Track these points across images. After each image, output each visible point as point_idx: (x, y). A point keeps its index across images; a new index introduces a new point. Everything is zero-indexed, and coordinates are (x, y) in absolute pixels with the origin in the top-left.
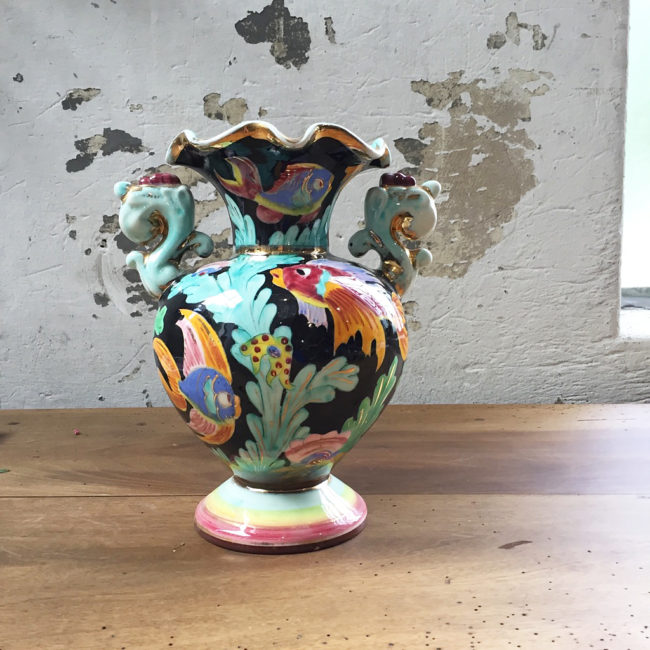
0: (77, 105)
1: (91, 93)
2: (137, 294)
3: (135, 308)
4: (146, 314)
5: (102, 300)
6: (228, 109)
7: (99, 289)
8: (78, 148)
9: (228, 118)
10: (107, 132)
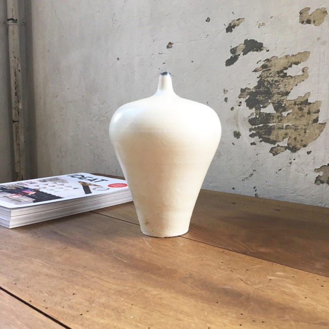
0: (233, 29)
1: (240, 21)
2: (254, 132)
3: (253, 140)
4: (258, 143)
5: (237, 135)
6: (314, 17)
7: (236, 129)
8: (232, 52)
9: (314, 22)
10: (246, 41)
